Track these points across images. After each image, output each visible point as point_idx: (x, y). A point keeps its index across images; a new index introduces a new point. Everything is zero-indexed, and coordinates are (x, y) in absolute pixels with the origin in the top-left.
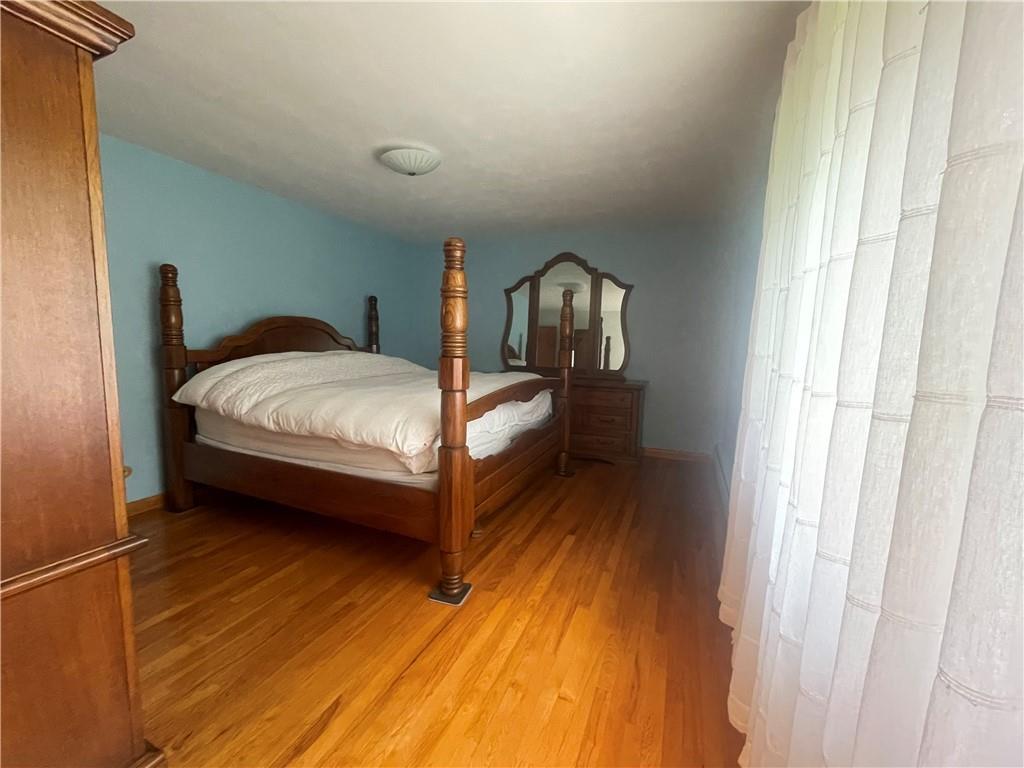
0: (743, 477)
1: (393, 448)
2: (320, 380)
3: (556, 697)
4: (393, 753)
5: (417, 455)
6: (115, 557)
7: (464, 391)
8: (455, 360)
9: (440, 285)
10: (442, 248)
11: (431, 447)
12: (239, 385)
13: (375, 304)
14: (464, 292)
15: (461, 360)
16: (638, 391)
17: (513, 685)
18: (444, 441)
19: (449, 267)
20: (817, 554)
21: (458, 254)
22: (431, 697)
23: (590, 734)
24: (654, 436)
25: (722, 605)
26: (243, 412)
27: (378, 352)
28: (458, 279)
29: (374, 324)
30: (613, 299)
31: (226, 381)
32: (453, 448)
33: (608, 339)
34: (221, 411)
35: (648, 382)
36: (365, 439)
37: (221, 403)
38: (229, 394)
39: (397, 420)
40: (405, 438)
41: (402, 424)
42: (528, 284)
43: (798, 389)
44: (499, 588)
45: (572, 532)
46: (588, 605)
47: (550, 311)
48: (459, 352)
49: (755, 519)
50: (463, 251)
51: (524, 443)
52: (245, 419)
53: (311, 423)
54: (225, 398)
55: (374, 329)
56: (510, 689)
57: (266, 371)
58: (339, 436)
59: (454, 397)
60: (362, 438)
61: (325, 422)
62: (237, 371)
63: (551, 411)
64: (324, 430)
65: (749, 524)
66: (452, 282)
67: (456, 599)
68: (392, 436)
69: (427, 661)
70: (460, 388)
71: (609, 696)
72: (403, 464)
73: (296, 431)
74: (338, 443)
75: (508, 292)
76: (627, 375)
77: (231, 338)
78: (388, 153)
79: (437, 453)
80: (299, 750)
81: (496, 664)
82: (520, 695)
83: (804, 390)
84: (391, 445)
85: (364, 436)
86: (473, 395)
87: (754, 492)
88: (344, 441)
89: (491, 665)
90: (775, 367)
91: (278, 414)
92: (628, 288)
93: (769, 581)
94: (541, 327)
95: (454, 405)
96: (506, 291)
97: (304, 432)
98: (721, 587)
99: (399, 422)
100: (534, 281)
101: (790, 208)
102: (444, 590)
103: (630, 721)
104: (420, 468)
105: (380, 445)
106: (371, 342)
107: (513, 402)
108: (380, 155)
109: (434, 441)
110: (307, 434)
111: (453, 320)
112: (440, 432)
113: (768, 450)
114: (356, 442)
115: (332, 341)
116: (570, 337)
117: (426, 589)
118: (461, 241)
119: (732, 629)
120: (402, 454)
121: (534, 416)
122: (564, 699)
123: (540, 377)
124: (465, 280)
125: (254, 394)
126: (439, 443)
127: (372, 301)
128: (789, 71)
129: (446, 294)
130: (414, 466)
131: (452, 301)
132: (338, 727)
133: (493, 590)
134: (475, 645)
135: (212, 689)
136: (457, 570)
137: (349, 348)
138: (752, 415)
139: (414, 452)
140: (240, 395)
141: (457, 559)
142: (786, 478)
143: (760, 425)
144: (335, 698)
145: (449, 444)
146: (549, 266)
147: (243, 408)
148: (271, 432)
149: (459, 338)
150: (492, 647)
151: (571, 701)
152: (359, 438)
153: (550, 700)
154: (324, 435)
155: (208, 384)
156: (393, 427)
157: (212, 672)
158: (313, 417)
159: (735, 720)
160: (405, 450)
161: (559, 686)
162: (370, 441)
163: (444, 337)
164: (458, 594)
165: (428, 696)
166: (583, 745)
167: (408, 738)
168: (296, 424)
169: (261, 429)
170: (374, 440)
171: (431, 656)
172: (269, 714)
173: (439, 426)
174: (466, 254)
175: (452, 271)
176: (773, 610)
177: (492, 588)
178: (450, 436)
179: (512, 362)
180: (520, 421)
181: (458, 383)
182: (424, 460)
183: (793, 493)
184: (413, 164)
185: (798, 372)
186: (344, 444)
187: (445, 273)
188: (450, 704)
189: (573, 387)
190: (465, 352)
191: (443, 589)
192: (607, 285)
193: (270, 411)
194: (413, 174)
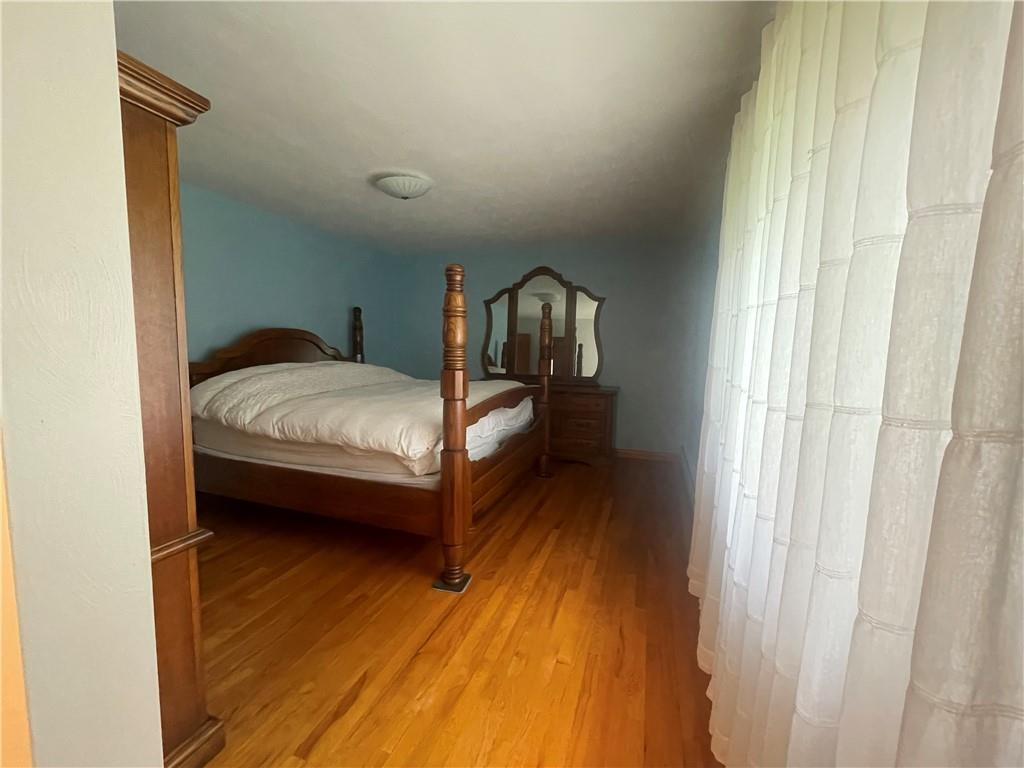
0: (706, 469)
1: (399, 453)
2: (317, 391)
3: (555, 661)
4: (420, 712)
5: (420, 459)
6: (187, 549)
7: (464, 400)
8: (457, 372)
9: (442, 305)
10: (444, 272)
11: (432, 451)
12: (240, 396)
13: (360, 316)
14: (464, 312)
15: (461, 372)
16: (610, 397)
17: (517, 654)
18: (446, 444)
19: (450, 289)
20: (757, 516)
21: (458, 278)
22: (447, 668)
23: (585, 689)
24: (626, 438)
25: (691, 581)
26: (246, 423)
27: (363, 362)
28: (459, 300)
29: (358, 333)
30: (586, 309)
31: (226, 392)
32: (454, 451)
33: (581, 346)
34: (224, 421)
35: (619, 388)
36: (372, 446)
37: (223, 414)
38: (231, 405)
39: (401, 427)
40: (410, 443)
41: (405, 431)
42: (507, 295)
43: (744, 396)
44: (496, 576)
45: (557, 527)
46: (575, 586)
47: (529, 319)
48: (459, 365)
49: (716, 503)
50: (463, 276)
51: (510, 446)
52: (250, 429)
53: (317, 431)
54: (226, 409)
55: (359, 339)
56: (515, 658)
57: (265, 382)
58: (345, 443)
59: (456, 405)
60: (368, 443)
61: (331, 430)
62: (236, 383)
63: (532, 416)
64: (331, 437)
65: (712, 507)
66: (453, 303)
67: (459, 588)
68: (397, 441)
69: (438, 640)
70: (461, 397)
71: (599, 658)
72: (407, 468)
73: (302, 439)
74: (342, 449)
75: (488, 304)
76: (601, 381)
77: (224, 350)
78: (383, 180)
79: (439, 456)
80: (337, 715)
81: (499, 640)
82: (524, 662)
83: (749, 398)
84: (396, 450)
85: (371, 442)
86: (471, 402)
87: (715, 482)
88: (349, 446)
89: (496, 639)
90: (730, 378)
91: (282, 424)
92: (601, 301)
93: (726, 546)
94: (520, 335)
95: (455, 413)
96: (485, 302)
97: (309, 440)
98: (690, 566)
99: (402, 430)
100: (512, 293)
101: (738, 250)
102: (447, 580)
103: (617, 676)
104: (423, 470)
105: (386, 450)
106: (355, 352)
107: (502, 409)
108: (375, 181)
109: (436, 445)
110: (313, 441)
111: (455, 337)
112: (442, 436)
113: (725, 445)
114: (362, 448)
115: (319, 351)
116: (549, 347)
117: (430, 581)
118: (461, 266)
119: (698, 598)
120: (407, 458)
121: (519, 421)
122: (561, 663)
123: (522, 385)
124: (465, 301)
125: (255, 405)
126: (441, 447)
127: (356, 312)
128: (735, 135)
129: (448, 313)
130: (417, 469)
131: (453, 319)
132: (369, 694)
133: (490, 578)
134: (481, 624)
135: (248, 673)
136: (458, 562)
137: (335, 358)
138: (713, 418)
139: (419, 456)
140: (242, 406)
141: (458, 552)
142: (737, 465)
143: (718, 425)
144: (362, 673)
145: (451, 448)
146: (527, 279)
147: (246, 418)
148: (276, 441)
149: (459, 353)
150: (495, 626)
151: (567, 664)
152: (366, 445)
153: (550, 664)
154: (333, 442)
155: (208, 395)
156: (398, 436)
157: (243, 659)
158: (319, 426)
159: (702, 664)
160: (410, 454)
161: (557, 652)
162: (377, 447)
163: (446, 352)
164: (460, 583)
165: (444, 667)
166: (580, 698)
167: (431, 701)
168: (302, 432)
169: (267, 437)
170: (380, 445)
171: (441, 636)
172: (306, 688)
173: (441, 430)
174: (465, 278)
175: (454, 294)
176: (729, 566)
177: (490, 576)
178: (452, 441)
179: (492, 370)
180: (507, 425)
181: (459, 393)
182: (426, 463)
183: (742, 477)
184: (407, 189)
185: (745, 385)
186: (349, 450)
187: (446, 295)
188: (464, 671)
189: (552, 393)
190: (464, 365)
191: (445, 580)
192: (581, 297)
193: (275, 420)
194: (406, 198)
